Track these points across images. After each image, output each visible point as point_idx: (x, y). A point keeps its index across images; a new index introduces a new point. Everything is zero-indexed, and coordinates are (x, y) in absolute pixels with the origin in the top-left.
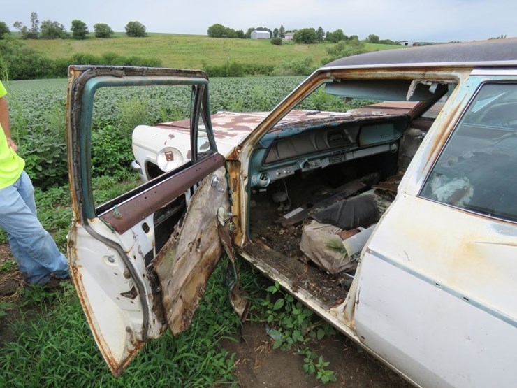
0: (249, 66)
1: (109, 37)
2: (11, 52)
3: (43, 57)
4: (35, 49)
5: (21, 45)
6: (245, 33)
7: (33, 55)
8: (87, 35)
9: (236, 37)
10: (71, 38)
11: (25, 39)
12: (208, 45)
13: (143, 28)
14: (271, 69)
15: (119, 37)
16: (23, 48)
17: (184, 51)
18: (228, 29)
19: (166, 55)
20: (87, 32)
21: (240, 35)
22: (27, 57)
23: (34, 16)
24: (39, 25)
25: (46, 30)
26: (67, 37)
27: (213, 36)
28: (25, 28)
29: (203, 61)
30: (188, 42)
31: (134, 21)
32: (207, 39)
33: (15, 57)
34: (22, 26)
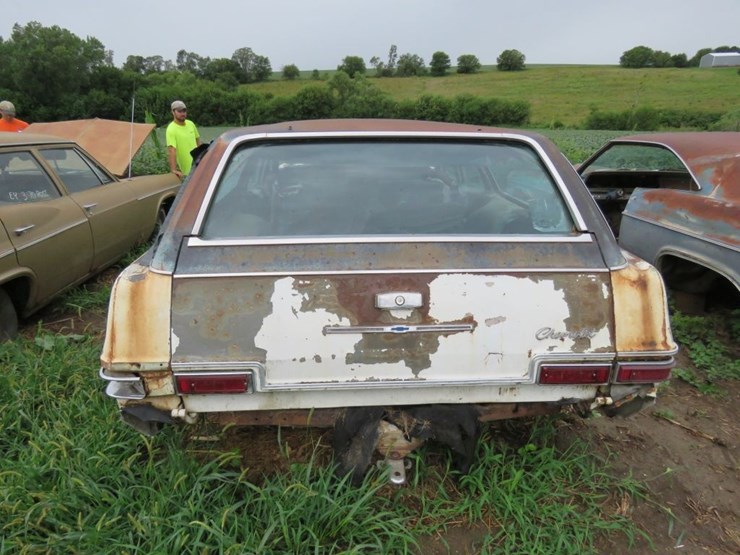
0: (673, 113)
1: (475, 73)
2: (358, 93)
3: (388, 98)
4: (383, 90)
5: (369, 85)
6: (689, 58)
7: (379, 96)
8: (447, 71)
9: (669, 66)
10: (428, 75)
11: (379, 77)
12: (615, 80)
13: (521, 58)
14: (715, 118)
15: (486, 72)
16: (372, 87)
17: (572, 90)
18: (659, 53)
19: (542, 96)
20: (448, 67)
21: (679, 62)
22: (372, 99)
23: (393, 49)
24: (397, 60)
25: (403, 66)
26: (423, 73)
27: (628, 66)
28: (381, 63)
29: (592, 104)
30: (583, 77)
31: (511, 49)
32: (617, 70)
33: (360, 98)
34: (379, 62)
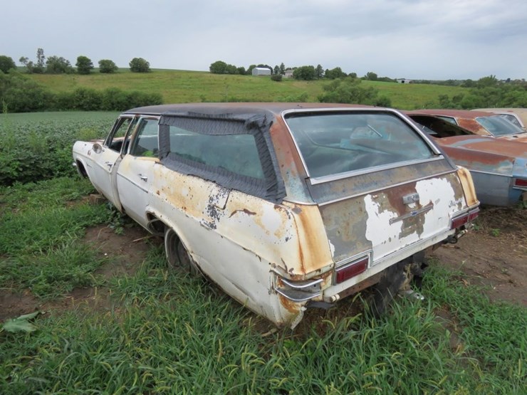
1: (114, 73)
2: (15, 85)
3: (46, 90)
4: (39, 84)
5: (25, 80)
6: (246, 70)
7: (37, 89)
8: (91, 70)
9: (237, 74)
10: (76, 73)
11: (30, 73)
12: (210, 80)
13: (147, 64)
15: (123, 73)
16: (27, 82)
17: (185, 86)
18: (230, 66)
19: (167, 90)
20: (92, 68)
21: (241, 71)
22: (31, 91)
23: (40, 52)
24: (45, 61)
25: (52, 65)
26: (71, 71)
27: (215, 73)
28: (31, 63)
29: (202, 96)
30: (190, 78)
31: (138, 58)
32: (209, 75)
33: (18, 90)
34: (28, 61)
